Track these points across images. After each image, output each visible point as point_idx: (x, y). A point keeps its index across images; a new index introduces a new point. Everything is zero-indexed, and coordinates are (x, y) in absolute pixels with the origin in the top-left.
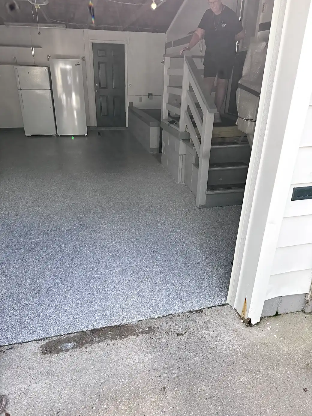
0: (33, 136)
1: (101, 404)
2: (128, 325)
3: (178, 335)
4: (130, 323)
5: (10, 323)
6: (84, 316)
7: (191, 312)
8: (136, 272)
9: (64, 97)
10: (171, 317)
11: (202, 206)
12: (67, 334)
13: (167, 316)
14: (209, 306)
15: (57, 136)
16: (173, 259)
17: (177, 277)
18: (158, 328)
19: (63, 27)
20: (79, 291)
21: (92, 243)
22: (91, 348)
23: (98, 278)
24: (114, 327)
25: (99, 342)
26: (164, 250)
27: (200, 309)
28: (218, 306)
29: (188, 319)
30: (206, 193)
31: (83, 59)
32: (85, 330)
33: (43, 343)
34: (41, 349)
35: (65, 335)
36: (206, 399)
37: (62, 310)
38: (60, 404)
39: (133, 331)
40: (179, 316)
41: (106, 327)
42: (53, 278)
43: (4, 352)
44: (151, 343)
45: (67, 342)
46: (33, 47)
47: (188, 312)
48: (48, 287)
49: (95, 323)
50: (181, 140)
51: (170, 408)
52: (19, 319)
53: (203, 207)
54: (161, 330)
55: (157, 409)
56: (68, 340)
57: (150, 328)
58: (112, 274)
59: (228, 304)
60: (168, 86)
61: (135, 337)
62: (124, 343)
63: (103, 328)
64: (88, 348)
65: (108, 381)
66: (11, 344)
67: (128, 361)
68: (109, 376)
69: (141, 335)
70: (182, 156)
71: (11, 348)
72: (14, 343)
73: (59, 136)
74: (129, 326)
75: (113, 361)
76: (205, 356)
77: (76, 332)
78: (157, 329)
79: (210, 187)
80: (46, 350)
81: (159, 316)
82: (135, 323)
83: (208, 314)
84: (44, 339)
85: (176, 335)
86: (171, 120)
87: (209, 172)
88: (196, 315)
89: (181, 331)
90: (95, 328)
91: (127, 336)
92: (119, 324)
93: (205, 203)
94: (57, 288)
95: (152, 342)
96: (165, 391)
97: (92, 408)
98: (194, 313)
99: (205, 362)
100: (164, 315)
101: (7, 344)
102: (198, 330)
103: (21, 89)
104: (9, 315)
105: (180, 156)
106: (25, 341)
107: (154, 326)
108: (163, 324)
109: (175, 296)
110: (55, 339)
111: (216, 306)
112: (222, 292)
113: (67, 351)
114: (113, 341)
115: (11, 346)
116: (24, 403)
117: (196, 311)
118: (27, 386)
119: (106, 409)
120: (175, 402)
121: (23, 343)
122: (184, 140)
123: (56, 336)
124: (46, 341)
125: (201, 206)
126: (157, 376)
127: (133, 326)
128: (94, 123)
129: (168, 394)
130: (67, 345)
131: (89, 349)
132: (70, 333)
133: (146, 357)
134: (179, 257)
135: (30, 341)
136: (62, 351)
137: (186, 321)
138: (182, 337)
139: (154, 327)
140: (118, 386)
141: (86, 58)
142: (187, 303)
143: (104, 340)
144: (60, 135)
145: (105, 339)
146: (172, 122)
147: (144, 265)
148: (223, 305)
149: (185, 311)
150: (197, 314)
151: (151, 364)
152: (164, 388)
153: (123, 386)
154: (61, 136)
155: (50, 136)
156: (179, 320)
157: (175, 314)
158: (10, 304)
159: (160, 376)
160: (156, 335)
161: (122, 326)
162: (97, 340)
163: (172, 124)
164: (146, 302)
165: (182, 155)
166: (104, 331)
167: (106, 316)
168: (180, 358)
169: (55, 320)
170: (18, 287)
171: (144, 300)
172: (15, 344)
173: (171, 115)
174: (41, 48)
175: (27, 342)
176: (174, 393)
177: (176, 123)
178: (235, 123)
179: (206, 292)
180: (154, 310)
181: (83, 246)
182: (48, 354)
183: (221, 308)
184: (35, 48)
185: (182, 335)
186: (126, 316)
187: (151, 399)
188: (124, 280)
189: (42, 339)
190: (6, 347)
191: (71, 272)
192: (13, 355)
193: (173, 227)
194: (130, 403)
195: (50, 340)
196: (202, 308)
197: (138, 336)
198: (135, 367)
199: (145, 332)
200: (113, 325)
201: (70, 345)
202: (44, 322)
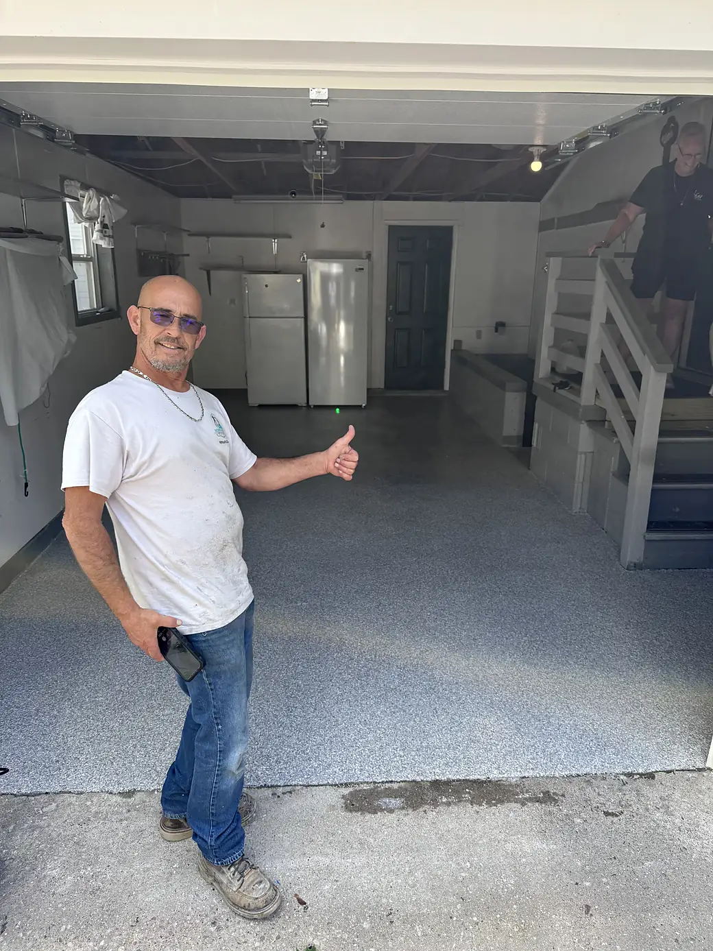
0: (261, 406)
1: (466, 913)
2: (502, 782)
3: (607, 814)
4: (504, 779)
5: (282, 749)
6: (413, 753)
7: (630, 775)
8: (505, 687)
9: (323, 329)
10: (589, 779)
11: (635, 564)
12: (387, 782)
13: (579, 775)
14: (669, 768)
15: (308, 405)
16: (580, 669)
17: (594, 704)
18: (563, 795)
19: (340, 200)
20: (397, 706)
21: (408, 620)
22: (434, 813)
23: (431, 688)
24: (475, 781)
25: (448, 804)
26: (557, 648)
27: (648, 771)
28: (689, 770)
29: (624, 787)
30: (645, 536)
31: (369, 256)
32: (418, 779)
33: (346, 791)
34: (343, 801)
35: (383, 782)
36: (677, 940)
37: (370, 737)
38: (390, 901)
39: (514, 795)
40: (604, 779)
41: (457, 781)
42: (346, 676)
43: (279, 797)
44: (552, 822)
45: (389, 796)
46: (275, 236)
47: (624, 774)
48: (339, 692)
49: (437, 770)
50: (583, 422)
51: (603, 944)
52: (296, 744)
53: (637, 567)
54: (568, 799)
55: (576, 941)
56: (391, 793)
57: (547, 793)
58: (456, 683)
59: (710, 769)
60: (553, 314)
61: (519, 805)
62: (498, 814)
63: (454, 781)
64: (429, 813)
65: (476, 877)
66: (288, 786)
67: (509, 846)
68: (475, 868)
69: (529, 804)
70: (583, 456)
71: (290, 792)
72: (294, 783)
73: (312, 407)
74: (503, 784)
75: (480, 842)
76: (668, 861)
77: (402, 781)
78: (560, 797)
79: (654, 525)
80: (353, 805)
81: (563, 774)
82: (514, 780)
83: (668, 784)
84: (346, 785)
85: (602, 814)
86: (558, 379)
87: (653, 490)
88: (641, 783)
89: (612, 807)
90: (438, 778)
91: (501, 802)
92: (483, 778)
93: (642, 560)
94: (355, 696)
95: (554, 820)
96: (591, 912)
97: (451, 918)
98: (635, 777)
99: (669, 872)
100: (574, 773)
101: (281, 783)
102: (647, 810)
103: (251, 316)
104: (277, 735)
105: (579, 456)
106: (311, 784)
107: (555, 791)
108: (573, 789)
109: (592, 741)
110: (365, 788)
111: (683, 770)
112: (695, 745)
113: (391, 811)
114: (476, 807)
115: (288, 789)
116: (327, 887)
117: (641, 775)
118: (327, 861)
119: (477, 924)
120: (613, 936)
121: (309, 786)
122: (591, 423)
123: (367, 783)
124: (351, 789)
125: (632, 565)
126: (572, 882)
127: (511, 785)
128: (379, 383)
129: (597, 919)
130: (390, 802)
131: (432, 815)
132: (392, 782)
133: (544, 846)
134: (593, 666)
135: (322, 785)
136: (382, 810)
137: (620, 790)
138: (615, 819)
139: (554, 793)
140: (495, 888)
141: (374, 256)
142: (619, 756)
143: (458, 802)
144: (314, 406)
145: (460, 801)
146: (562, 385)
147: (519, 674)
148: (699, 770)
149: (617, 771)
150: (643, 780)
151: (556, 860)
152: (588, 908)
153: (506, 890)
154: (317, 407)
155: (294, 406)
156: (606, 787)
157: (596, 774)
158: (276, 716)
159: (577, 884)
160: (561, 808)
161: (490, 781)
162: (444, 800)
163: (562, 388)
164: (534, 745)
165: (585, 453)
166: (456, 786)
167: (456, 761)
168: (615, 858)
169: (361, 754)
170: (285, 686)
171: (529, 741)
172: (295, 785)
173: (558, 370)
174: (290, 237)
175: (317, 786)
176: (609, 919)
177: (571, 388)
178: (709, 391)
179: (659, 740)
180: (551, 761)
181: (391, 624)
182: (356, 811)
183: (695, 774)
184: (279, 239)
185: (613, 814)
186: (496, 766)
187: (562, 921)
188: (483, 698)
189: (341, 784)
190: (281, 789)
191: (376, 670)
192: (294, 804)
193: (573, 605)
194: (523, 921)
195: (357, 788)
196: (654, 770)
197: (523, 804)
198: (524, 860)
199: (538, 800)
200: (471, 778)
201: (394, 802)
202: (340, 754)
